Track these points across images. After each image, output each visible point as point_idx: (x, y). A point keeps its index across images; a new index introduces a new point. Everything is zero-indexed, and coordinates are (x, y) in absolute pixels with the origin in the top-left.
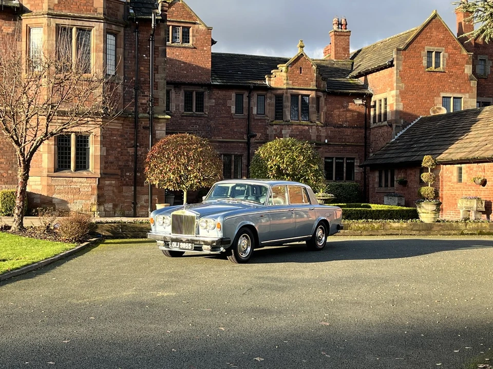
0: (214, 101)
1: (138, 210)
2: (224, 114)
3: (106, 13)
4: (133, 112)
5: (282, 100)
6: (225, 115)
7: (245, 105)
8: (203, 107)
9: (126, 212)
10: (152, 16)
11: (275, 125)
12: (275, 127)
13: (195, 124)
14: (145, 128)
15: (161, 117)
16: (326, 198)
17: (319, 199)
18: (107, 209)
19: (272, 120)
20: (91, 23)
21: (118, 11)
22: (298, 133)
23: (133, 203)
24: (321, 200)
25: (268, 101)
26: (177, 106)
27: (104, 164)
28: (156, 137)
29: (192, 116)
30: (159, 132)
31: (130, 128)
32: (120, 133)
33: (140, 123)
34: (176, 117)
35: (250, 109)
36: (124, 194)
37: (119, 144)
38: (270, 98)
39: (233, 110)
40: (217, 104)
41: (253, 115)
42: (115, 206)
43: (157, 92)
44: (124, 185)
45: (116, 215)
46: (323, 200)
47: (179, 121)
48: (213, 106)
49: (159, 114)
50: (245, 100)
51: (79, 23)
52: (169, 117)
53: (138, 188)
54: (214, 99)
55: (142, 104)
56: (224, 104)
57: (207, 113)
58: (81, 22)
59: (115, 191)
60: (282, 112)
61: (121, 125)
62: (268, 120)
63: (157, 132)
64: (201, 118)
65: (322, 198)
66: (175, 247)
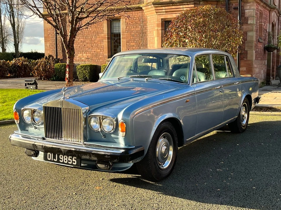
14: (235, 8)
28: (246, 16)
33: (231, 5)
63: (246, 11)
66: (52, 160)
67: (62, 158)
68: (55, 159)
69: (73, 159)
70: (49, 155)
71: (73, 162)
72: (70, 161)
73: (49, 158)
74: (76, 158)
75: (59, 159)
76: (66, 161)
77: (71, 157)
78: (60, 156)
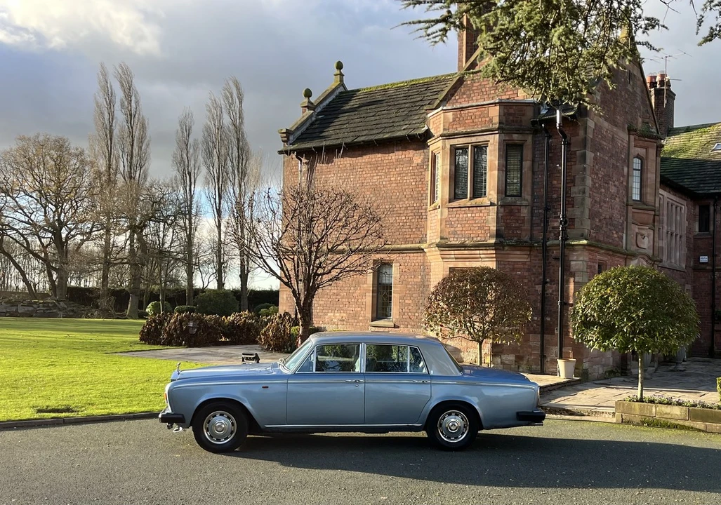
1: (547, 365)
3: (504, 121)
9: (534, 367)
10: (556, 114)
14: (556, 259)
15: (575, 243)
18: (507, 362)
20: (485, 137)
21: (524, 115)
23: (540, 356)
28: (572, 270)
30: (575, 262)
31: (539, 260)
32: (526, 267)
33: (551, 253)
36: (531, 344)
37: (526, 281)
42: (519, 358)
43: (573, 210)
44: (531, 332)
49: (574, 239)
51: (474, 139)
52: (585, 242)
53: (547, 337)
55: (553, 228)
58: (475, 137)
61: (527, 256)
63: (572, 263)
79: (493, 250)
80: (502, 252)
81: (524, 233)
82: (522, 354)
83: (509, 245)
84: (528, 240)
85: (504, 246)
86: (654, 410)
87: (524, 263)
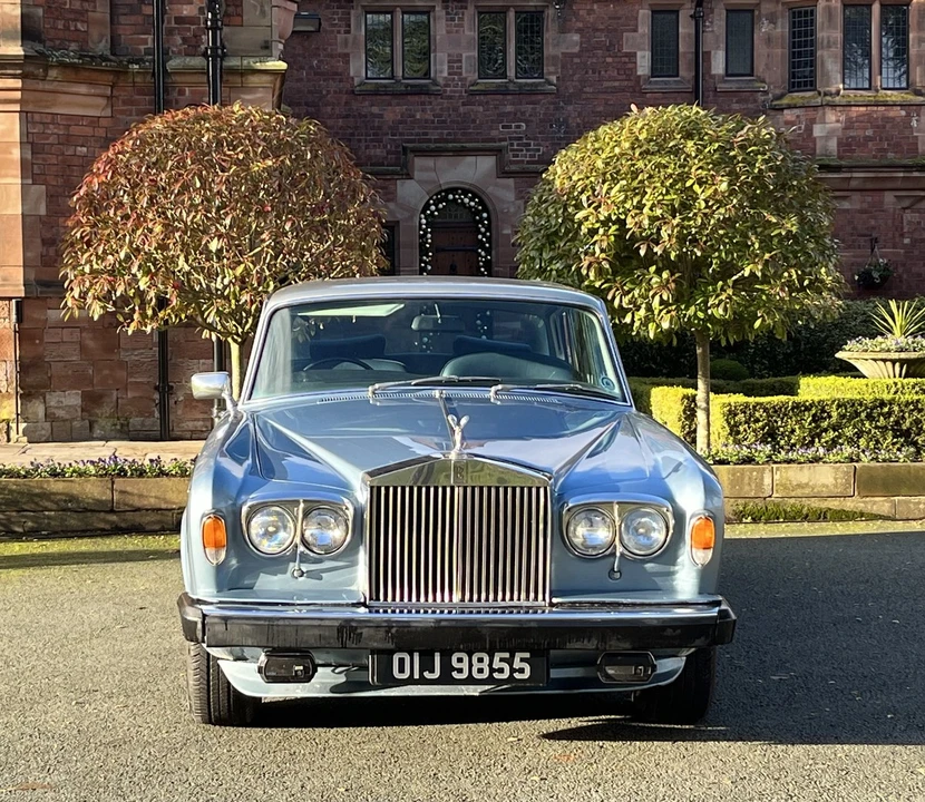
0: (576, 37)
1: (178, 413)
2: (612, 79)
4: (148, 52)
5: (813, 22)
6: (617, 84)
7: (685, 47)
8: (540, 61)
9: (135, 421)
11: (789, 107)
12: (789, 115)
13: (515, 117)
15: (253, 66)
16: (913, 355)
17: (884, 360)
18: (60, 413)
19: (778, 92)
22: (869, 133)
23: (157, 388)
24: (894, 362)
25: (764, 28)
26: (454, 61)
27: (38, 248)
29: (502, 92)
31: (139, 113)
32: (101, 133)
34: (450, 97)
35: (700, 59)
36: (124, 356)
38: (772, 19)
39: (643, 64)
40: (587, 49)
41: (713, 77)
42: (92, 400)
45: (97, 432)
46: (902, 362)
47: (462, 109)
48: (572, 56)
50: (685, 28)
54: (579, 31)
55: (180, 20)
56: (613, 47)
57: (553, 79)
59: (91, 344)
60: (812, 64)
61: (103, 102)
62: (766, 93)
64: (534, 98)
65: (895, 356)
66: (416, 676)
67: (465, 666)
68: (432, 671)
69: (517, 660)
70: (402, 661)
71: (513, 671)
72: (501, 671)
73: (402, 670)
74: (527, 655)
75: (447, 668)
76: (481, 671)
77: (507, 655)
78: (454, 658)
79: (14, 76)
80: (41, 86)
81: (95, 33)
82: (98, 388)
83: (62, 65)
84: (108, 53)
85: (47, 68)
86: (767, 480)
87: (94, 121)
